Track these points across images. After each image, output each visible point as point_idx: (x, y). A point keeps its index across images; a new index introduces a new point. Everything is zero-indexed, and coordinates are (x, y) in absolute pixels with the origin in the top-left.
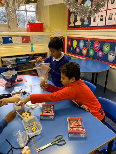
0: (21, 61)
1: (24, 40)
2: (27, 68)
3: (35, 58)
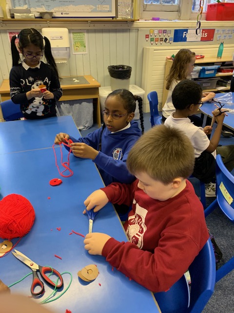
0: (207, 73)
1: (204, 35)
2: (208, 88)
3: (222, 69)
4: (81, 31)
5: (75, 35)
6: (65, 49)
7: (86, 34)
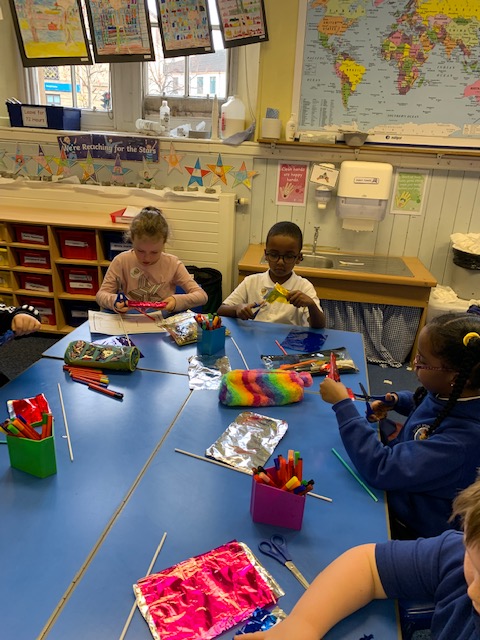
4: (419, 171)
5: (403, 177)
6: (377, 203)
7: (427, 178)
